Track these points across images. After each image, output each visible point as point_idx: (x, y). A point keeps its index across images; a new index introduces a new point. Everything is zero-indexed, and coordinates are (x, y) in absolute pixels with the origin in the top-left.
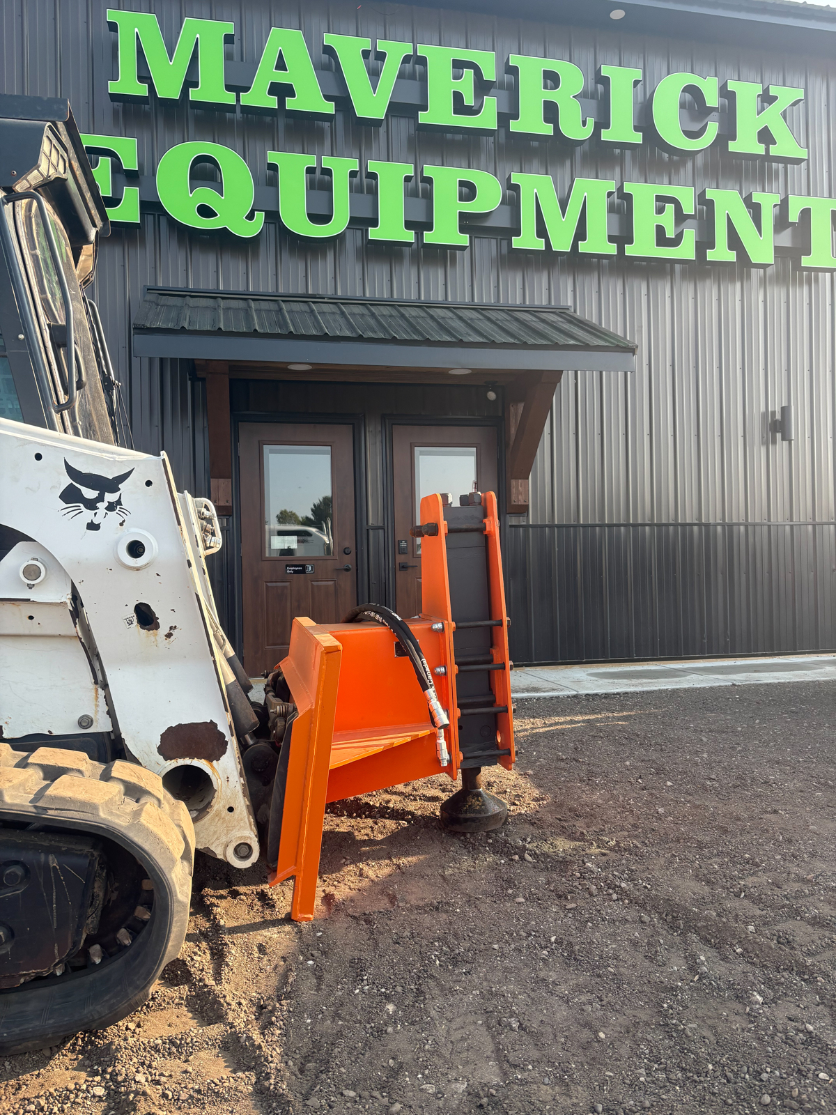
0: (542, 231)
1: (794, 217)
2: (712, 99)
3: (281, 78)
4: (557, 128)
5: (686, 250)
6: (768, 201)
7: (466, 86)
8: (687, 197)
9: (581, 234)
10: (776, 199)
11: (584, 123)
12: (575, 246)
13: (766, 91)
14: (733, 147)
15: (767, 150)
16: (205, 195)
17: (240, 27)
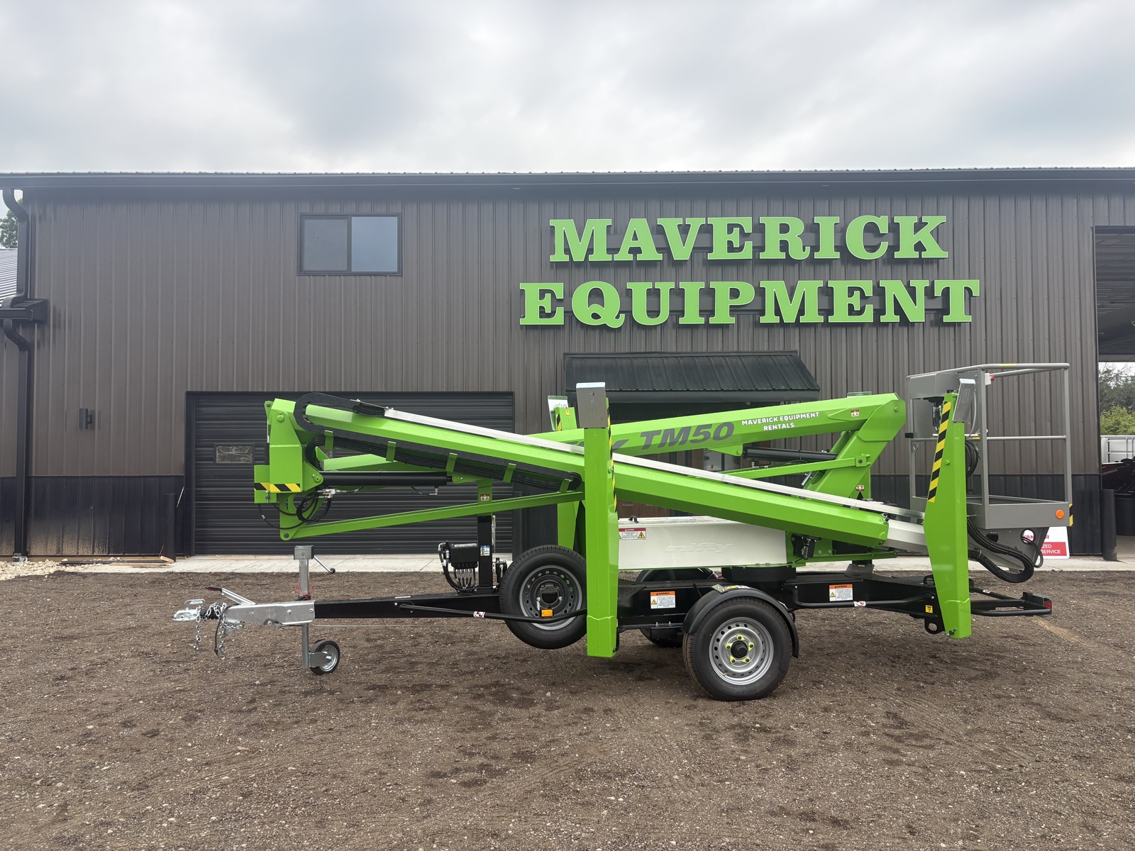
0: (778, 312)
1: (938, 293)
2: (884, 228)
3: (635, 244)
4: (788, 255)
5: (868, 316)
6: (920, 285)
7: (735, 237)
8: (868, 286)
9: (801, 312)
10: (927, 283)
11: (804, 250)
12: (798, 319)
13: (920, 219)
14: (897, 255)
15: (920, 255)
16: (596, 308)
17: (614, 221)
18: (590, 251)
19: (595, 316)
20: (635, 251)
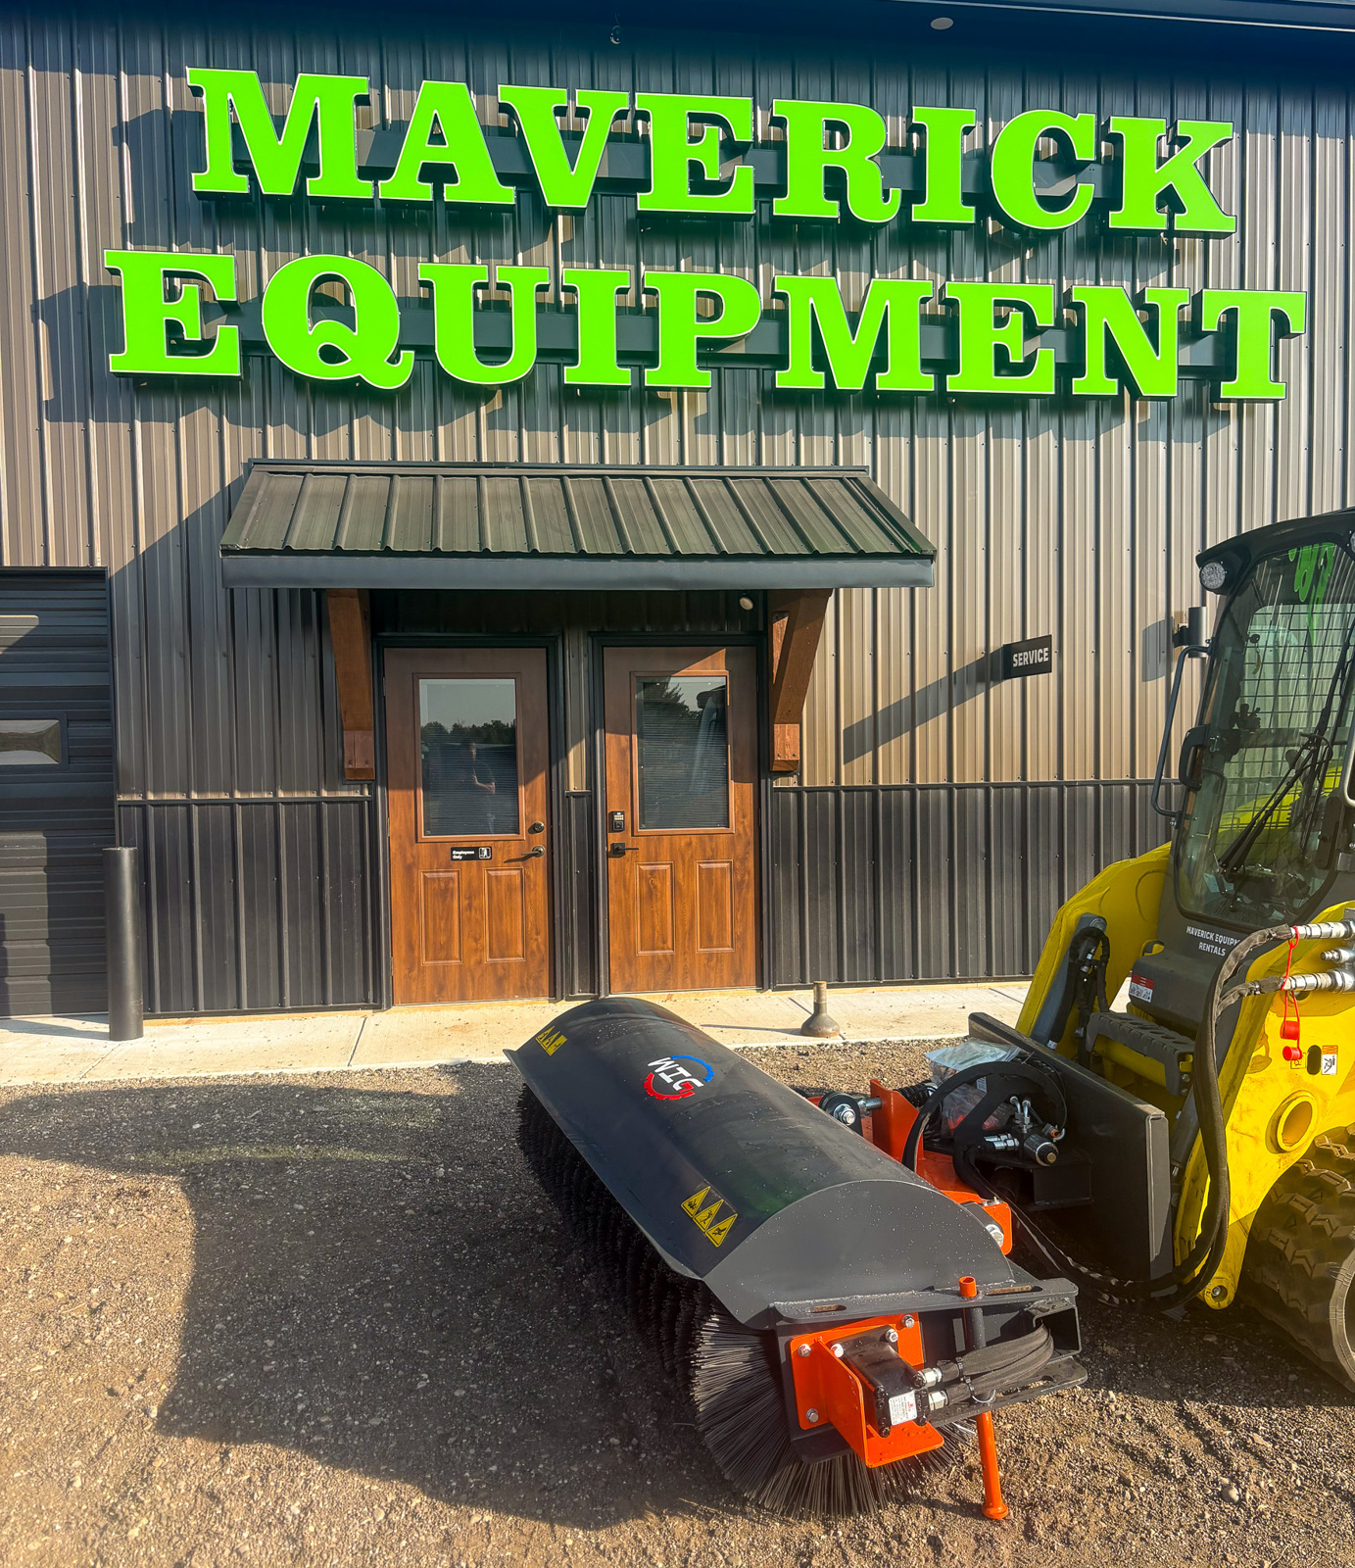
1: (1210, 322)
2: (1084, 149)
3: (437, 155)
4: (844, 208)
5: (1041, 381)
6: (1169, 300)
7: (709, 153)
8: (1042, 301)
9: (879, 362)
10: (1184, 297)
11: (886, 198)
12: (870, 380)
13: (1172, 128)
14: (1116, 220)
15: (1171, 222)
16: (331, 331)
18: (309, 167)
19: (331, 354)
20: (438, 174)
